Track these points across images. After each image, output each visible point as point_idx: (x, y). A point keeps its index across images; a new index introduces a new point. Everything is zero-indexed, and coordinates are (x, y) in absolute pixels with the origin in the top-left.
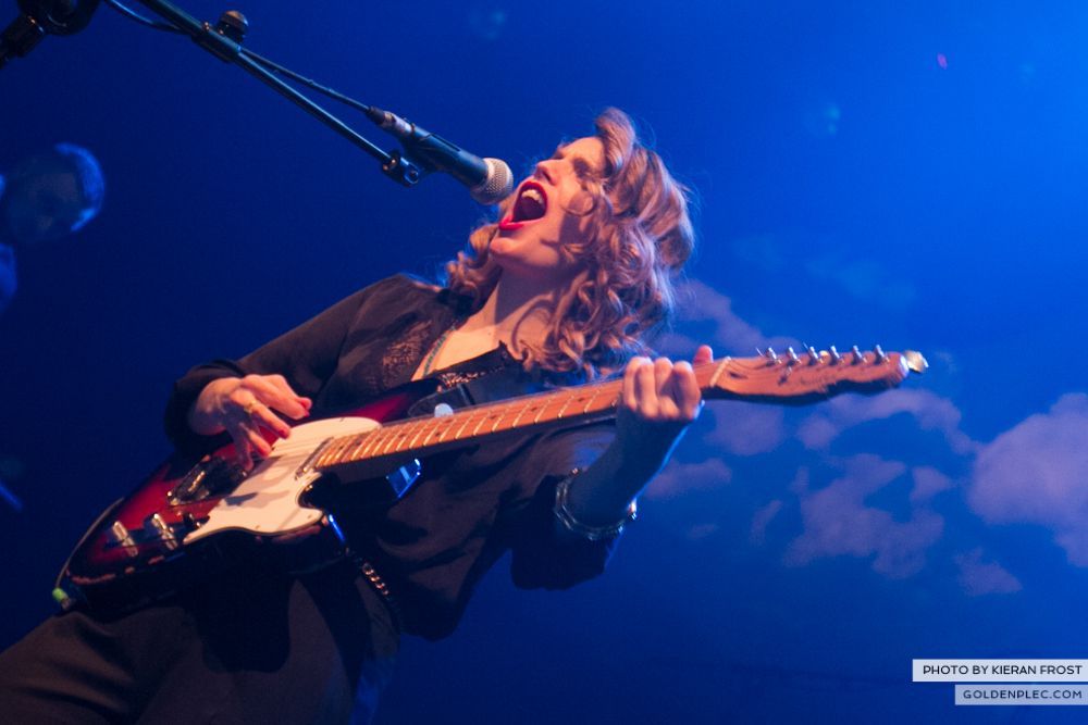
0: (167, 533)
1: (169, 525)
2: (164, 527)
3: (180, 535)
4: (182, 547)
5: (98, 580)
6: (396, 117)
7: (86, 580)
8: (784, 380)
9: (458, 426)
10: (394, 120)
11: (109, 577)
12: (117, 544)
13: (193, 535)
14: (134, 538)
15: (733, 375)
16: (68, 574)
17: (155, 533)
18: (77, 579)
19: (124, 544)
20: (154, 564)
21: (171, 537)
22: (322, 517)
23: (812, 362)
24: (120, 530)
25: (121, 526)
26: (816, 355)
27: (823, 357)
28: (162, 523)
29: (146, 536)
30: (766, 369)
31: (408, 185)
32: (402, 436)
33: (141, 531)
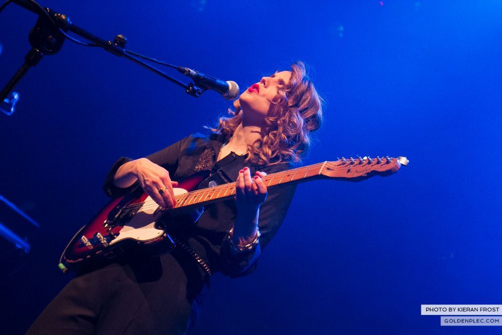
0: (104, 241)
1: (104, 237)
2: (102, 238)
3: (109, 241)
4: (109, 246)
5: (76, 261)
6: (190, 70)
7: (72, 261)
8: (349, 171)
9: (217, 192)
10: (189, 71)
11: (80, 260)
12: (84, 245)
13: (113, 241)
14: (91, 242)
15: (328, 169)
16: (65, 258)
17: (99, 240)
18: (68, 260)
19: (87, 245)
20: (98, 254)
21: (105, 242)
22: (164, 233)
23: (360, 163)
24: (84, 239)
25: (85, 238)
26: (362, 160)
27: (365, 160)
28: (101, 236)
29: (95, 242)
30: (342, 166)
31: (197, 96)
32: (195, 197)
33: (93, 239)
